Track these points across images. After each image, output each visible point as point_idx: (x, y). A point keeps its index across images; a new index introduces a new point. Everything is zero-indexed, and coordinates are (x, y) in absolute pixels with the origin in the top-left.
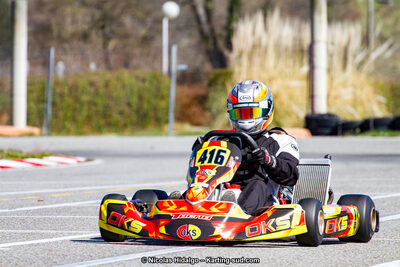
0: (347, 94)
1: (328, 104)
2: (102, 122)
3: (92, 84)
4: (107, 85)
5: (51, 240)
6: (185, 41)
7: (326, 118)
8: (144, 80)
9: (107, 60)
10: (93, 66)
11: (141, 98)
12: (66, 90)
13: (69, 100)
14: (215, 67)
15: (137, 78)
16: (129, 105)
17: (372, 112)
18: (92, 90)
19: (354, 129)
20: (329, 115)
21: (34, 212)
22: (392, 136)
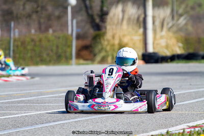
0: (163, 42)
1: (154, 48)
2: (38, 59)
3: (33, 40)
4: (40, 41)
5: (15, 116)
6: (80, 18)
7: (153, 55)
8: (59, 38)
9: (40, 28)
10: (33, 31)
11: (57, 47)
12: (19, 43)
13: (21, 49)
14: (95, 30)
15: (56, 37)
16: (52, 50)
17: (176, 51)
18: (33, 43)
19: (167, 60)
20: (154, 53)
21: (6, 103)
22: (186, 63)
